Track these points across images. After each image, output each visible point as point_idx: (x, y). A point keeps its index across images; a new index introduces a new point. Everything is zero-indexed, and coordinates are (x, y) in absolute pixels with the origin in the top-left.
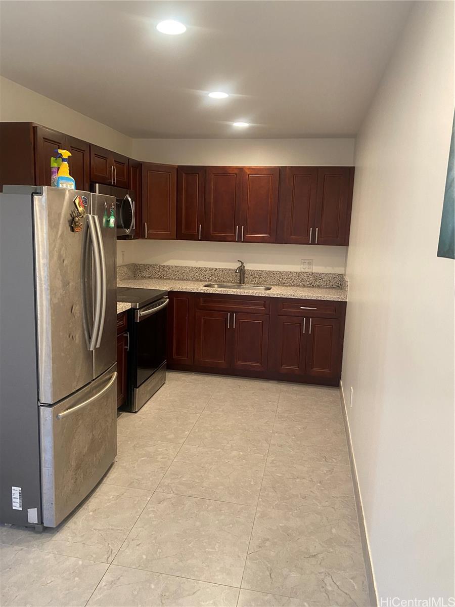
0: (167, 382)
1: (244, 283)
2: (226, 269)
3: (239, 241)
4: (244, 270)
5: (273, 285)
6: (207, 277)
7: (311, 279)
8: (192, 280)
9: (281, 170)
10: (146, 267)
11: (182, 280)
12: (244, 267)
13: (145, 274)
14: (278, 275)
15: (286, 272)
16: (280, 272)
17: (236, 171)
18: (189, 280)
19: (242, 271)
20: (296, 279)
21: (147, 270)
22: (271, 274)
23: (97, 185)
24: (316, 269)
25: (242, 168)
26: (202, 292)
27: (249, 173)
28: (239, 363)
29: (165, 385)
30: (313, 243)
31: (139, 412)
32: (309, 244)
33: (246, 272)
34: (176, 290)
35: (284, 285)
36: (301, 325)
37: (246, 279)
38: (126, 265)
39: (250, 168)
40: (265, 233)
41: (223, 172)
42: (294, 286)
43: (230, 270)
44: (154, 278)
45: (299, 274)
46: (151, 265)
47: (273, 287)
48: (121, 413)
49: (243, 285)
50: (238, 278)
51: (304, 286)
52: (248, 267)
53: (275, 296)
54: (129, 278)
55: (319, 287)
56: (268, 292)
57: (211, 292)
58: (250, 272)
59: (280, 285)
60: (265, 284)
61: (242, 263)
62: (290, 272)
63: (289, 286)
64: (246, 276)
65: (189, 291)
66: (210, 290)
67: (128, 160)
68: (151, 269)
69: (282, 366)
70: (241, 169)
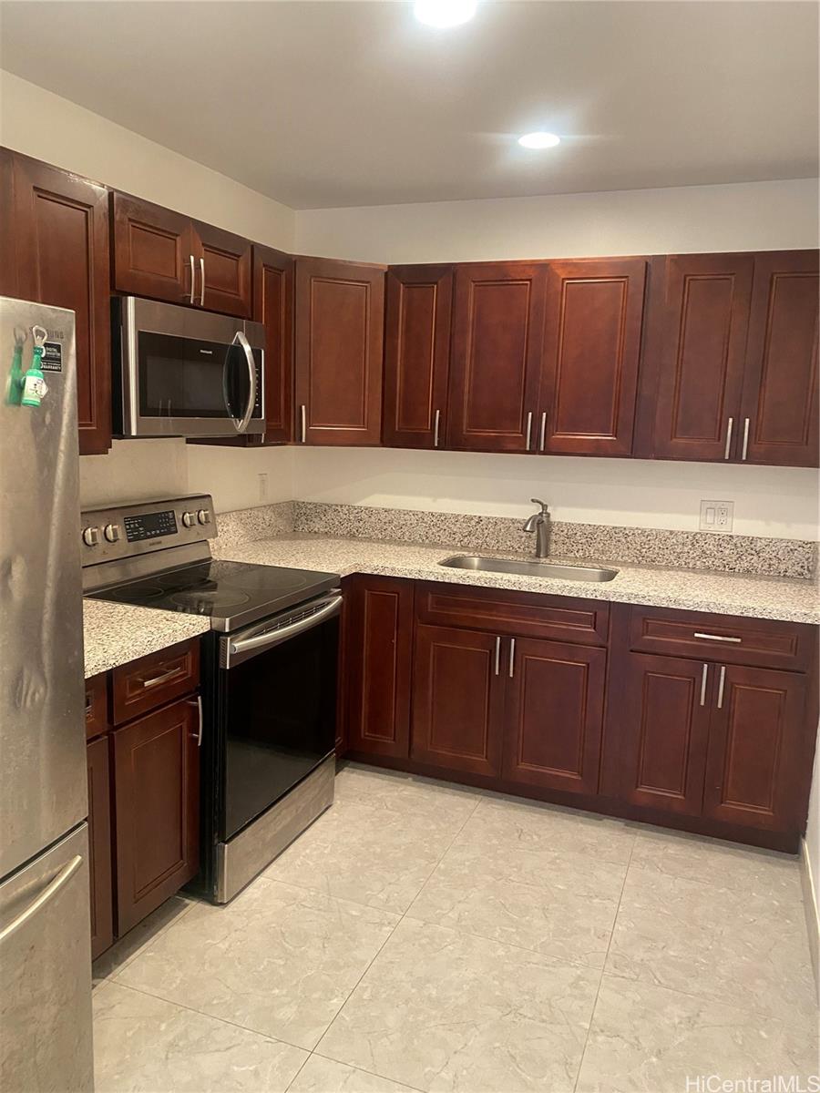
0: (337, 802)
1: (546, 557)
2: (503, 520)
3: (534, 451)
4: (550, 524)
5: (624, 564)
6: (458, 536)
7: (727, 552)
8: (422, 545)
9: (649, 266)
10: (321, 509)
11: (399, 542)
12: (548, 515)
13: (318, 526)
14: (637, 539)
15: (658, 533)
16: (644, 531)
17: (532, 273)
18: (414, 543)
19: (541, 525)
20: (686, 549)
21: (322, 516)
22: (617, 535)
23: (131, 300)
24: (742, 526)
25: (548, 265)
26: (433, 579)
27: (563, 276)
28: (523, 766)
29: (329, 812)
30: (735, 458)
31: (233, 904)
32: (722, 460)
33: (555, 529)
34: (369, 572)
35: (652, 565)
36: (695, 683)
37: (553, 546)
38: (270, 506)
39: (566, 264)
40: (604, 430)
41: (498, 277)
42: (680, 568)
43: (514, 521)
44: (336, 536)
45: (695, 538)
46: (330, 506)
47: (622, 572)
48: (187, 901)
49: (543, 560)
50: (533, 543)
51: (708, 570)
52: (559, 515)
53: (625, 600)
54: (279, 536)
55: (747, 573)
56: (605, 586)
57: (454, 580)
58: (564, 528)
59: (643, 567)
60: (602, 562)
61: (544, 507)
62: (671, 533)
63: (668, 568)
64: (553, 537)
65: (400, 575)
66: (454, 576)
67: (252, 247)
68: (331, 514)
69: (637, 787)
70: (543, 267)
